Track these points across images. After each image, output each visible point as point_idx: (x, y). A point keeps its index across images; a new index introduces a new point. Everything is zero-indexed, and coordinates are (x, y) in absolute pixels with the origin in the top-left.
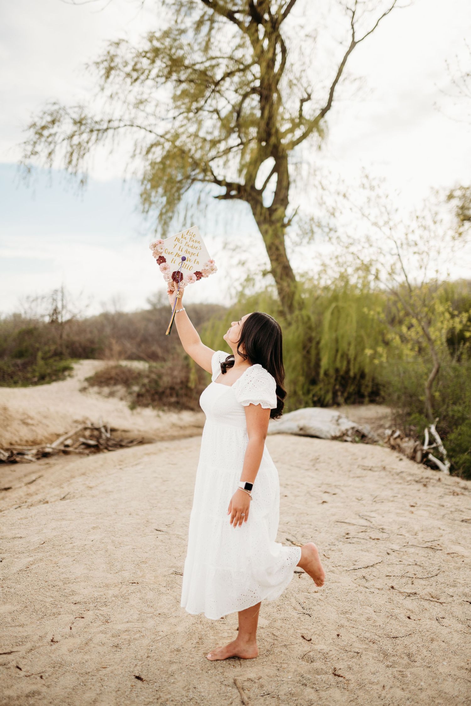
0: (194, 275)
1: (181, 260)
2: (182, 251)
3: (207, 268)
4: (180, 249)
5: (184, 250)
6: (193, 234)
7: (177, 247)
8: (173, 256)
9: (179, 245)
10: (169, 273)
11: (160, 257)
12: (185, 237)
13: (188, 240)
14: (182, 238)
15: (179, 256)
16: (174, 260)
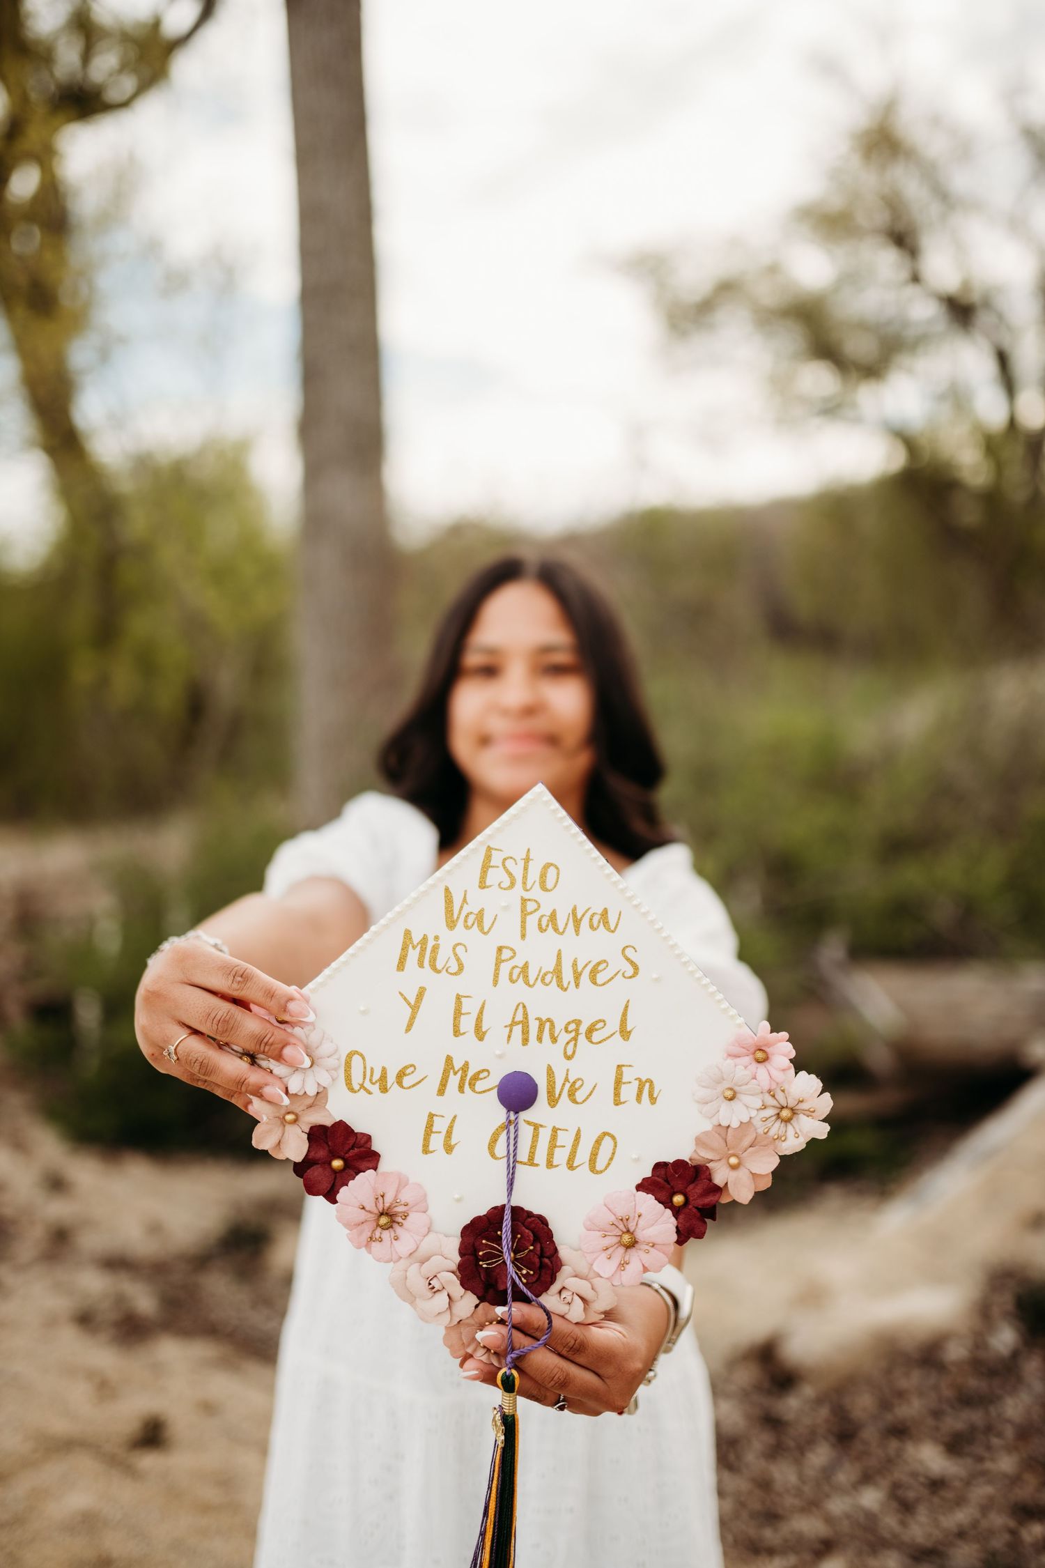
0: (648, 1202)
1: (500, 1114)
2: (480, 1034)
3: (733, 1115)
4: (467, 1024)
5: (496, 1022)
6: (534, 875)
7: (437, 1011)
8: (423, 1099)
9: (441, 992)
10: (428, 1244)
11: (318, 1135)
12: (472, 907)
13: (506, 932)
14: (451, 924)
15: (469, 1080)
16: (440, 1125)
